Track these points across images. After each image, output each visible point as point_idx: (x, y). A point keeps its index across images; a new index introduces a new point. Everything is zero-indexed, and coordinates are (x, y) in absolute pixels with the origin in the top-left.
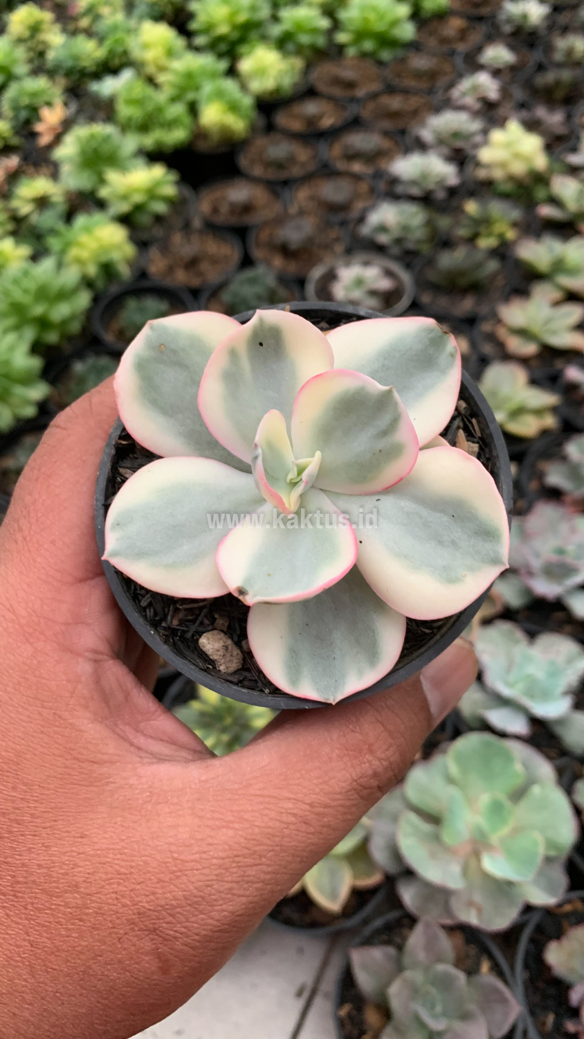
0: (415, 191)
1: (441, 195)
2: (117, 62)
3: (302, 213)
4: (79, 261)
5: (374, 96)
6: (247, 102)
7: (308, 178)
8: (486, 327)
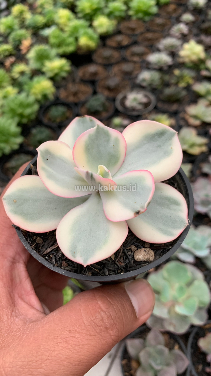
0: (156, 67)
1: (165, 68)
2: (50, 23)
3: (115, 75)
4: (35, 94)
5: (142, 33)
6: (96, 36)
7: (118, 63)
8: (181, 115)
